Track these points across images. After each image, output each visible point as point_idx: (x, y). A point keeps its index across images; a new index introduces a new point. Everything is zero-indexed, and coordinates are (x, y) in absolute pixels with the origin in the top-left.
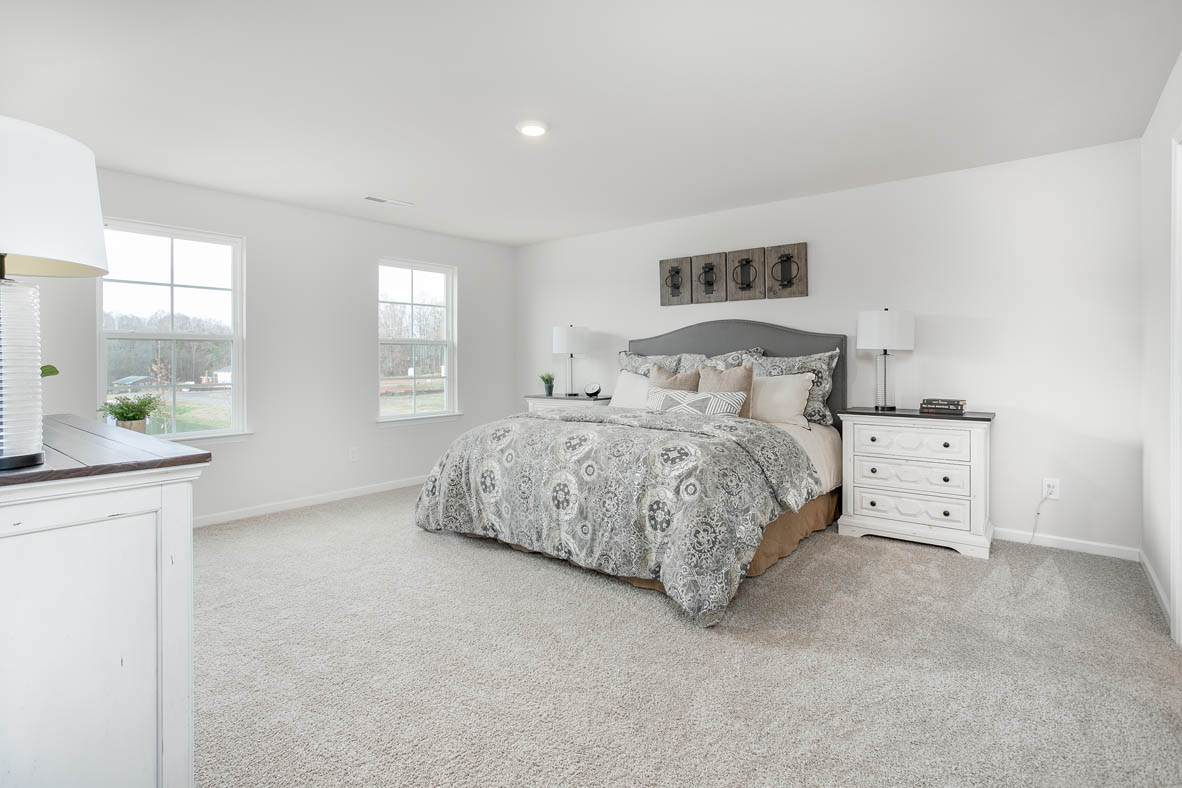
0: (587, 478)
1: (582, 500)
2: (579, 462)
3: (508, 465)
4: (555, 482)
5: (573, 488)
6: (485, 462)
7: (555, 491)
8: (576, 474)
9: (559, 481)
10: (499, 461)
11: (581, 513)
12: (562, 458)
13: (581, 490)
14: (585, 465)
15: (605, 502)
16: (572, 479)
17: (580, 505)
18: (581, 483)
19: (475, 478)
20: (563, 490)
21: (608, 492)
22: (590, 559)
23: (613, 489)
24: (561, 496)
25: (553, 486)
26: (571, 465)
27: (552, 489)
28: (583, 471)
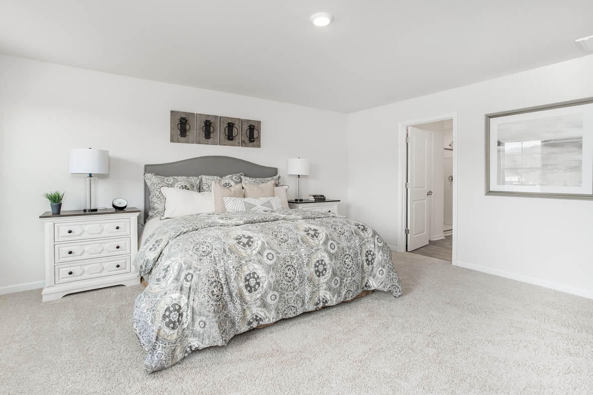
0: (333, 251)
1: (333, 265)
2: (325, 243)
3: (271, 262)
4: (314, 261)
5: (327, 260)
6: (245, 268)
7: (316, 266)
8: (326, 251)
9: (318, 259)
10: (260, 262)
11: (334, 273)
12: (313, 244)
13: (331, 260)
14: (329, 244)
15: (345, 261)
16: (326, 255)
17: (333, 268)
18: (331, 256)
19: (238, 285)
20: (322, 264)
21: (345, 255)
22: (339, 298)
23: (347, 252)
24: (321, 268)
25: (313, 264)
26: (321, 247)
27: (313, 266)
28: (329, 248)
